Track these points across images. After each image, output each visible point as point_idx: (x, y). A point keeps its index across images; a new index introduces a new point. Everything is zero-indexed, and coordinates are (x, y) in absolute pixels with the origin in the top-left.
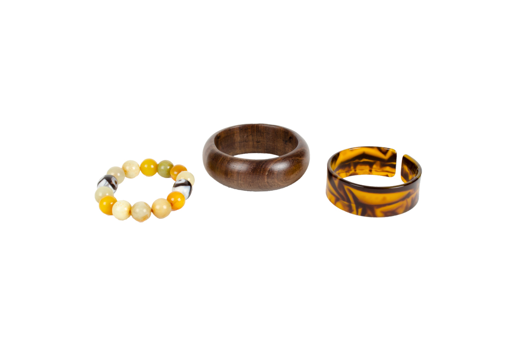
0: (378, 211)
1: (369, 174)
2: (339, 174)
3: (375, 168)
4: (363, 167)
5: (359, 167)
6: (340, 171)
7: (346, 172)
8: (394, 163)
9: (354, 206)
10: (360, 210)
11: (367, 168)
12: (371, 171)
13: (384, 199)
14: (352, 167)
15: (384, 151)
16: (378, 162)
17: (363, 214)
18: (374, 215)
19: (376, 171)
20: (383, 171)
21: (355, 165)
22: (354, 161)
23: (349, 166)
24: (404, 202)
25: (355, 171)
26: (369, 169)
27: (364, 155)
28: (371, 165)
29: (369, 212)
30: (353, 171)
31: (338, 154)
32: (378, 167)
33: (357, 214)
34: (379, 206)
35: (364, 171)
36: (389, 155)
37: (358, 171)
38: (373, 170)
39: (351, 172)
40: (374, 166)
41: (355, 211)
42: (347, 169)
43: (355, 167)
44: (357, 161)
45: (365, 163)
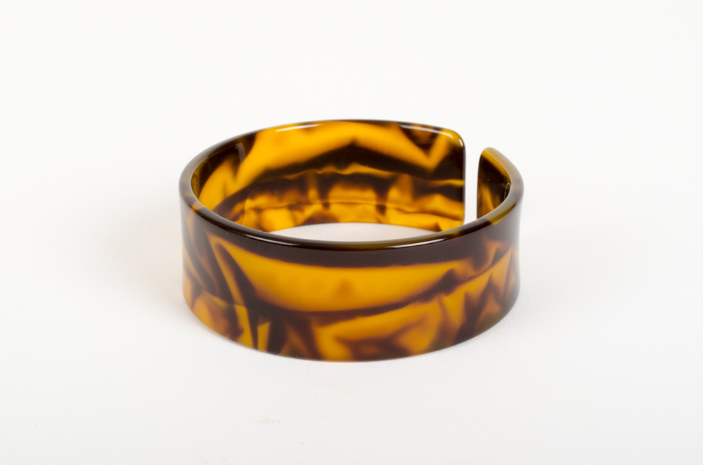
0: (327, 336)
1: (379, 222)
2: (258, 210)
3: (396, 202)
4: (353, 194)
5: (338, 194)
6: (261, 201)
7: (292, 208)
8: (456, 182)
9: (242, 312)
10: (264, 330)
11: (368, 198)
12: (382, 209)
13: (345, 288)
14: (313, 193)
15: (424, 139)
16: (406, 179)
17: (275, 346)
18: (314, 353)
19: (400, 210)
20: (424, 212)
21: (325, 187)
22: (320, 172)
23: (302, 187)
24: (430, 310)
25: (326, 205)
26: (375, 203)
27: (352, 152)
28: (381, 188)
29: (294, 339)
30: (315, 208)
31: (250, 140)
32: (407, 198)
33: (255, 346)
34: (331, 317)
35: (359, 208)
36: (439, 152)
37: (335, 209)
38: (389, 205)
39: (310, 211)
40: (394, 193)
41: (247, 334)
42: (291, 197)
43: (324, 193)
44: (330, 169)
45: (358, 181)
